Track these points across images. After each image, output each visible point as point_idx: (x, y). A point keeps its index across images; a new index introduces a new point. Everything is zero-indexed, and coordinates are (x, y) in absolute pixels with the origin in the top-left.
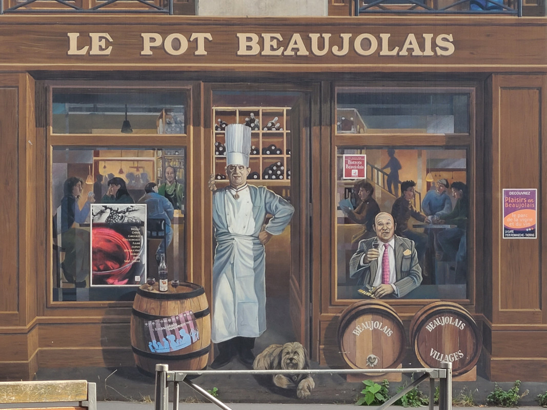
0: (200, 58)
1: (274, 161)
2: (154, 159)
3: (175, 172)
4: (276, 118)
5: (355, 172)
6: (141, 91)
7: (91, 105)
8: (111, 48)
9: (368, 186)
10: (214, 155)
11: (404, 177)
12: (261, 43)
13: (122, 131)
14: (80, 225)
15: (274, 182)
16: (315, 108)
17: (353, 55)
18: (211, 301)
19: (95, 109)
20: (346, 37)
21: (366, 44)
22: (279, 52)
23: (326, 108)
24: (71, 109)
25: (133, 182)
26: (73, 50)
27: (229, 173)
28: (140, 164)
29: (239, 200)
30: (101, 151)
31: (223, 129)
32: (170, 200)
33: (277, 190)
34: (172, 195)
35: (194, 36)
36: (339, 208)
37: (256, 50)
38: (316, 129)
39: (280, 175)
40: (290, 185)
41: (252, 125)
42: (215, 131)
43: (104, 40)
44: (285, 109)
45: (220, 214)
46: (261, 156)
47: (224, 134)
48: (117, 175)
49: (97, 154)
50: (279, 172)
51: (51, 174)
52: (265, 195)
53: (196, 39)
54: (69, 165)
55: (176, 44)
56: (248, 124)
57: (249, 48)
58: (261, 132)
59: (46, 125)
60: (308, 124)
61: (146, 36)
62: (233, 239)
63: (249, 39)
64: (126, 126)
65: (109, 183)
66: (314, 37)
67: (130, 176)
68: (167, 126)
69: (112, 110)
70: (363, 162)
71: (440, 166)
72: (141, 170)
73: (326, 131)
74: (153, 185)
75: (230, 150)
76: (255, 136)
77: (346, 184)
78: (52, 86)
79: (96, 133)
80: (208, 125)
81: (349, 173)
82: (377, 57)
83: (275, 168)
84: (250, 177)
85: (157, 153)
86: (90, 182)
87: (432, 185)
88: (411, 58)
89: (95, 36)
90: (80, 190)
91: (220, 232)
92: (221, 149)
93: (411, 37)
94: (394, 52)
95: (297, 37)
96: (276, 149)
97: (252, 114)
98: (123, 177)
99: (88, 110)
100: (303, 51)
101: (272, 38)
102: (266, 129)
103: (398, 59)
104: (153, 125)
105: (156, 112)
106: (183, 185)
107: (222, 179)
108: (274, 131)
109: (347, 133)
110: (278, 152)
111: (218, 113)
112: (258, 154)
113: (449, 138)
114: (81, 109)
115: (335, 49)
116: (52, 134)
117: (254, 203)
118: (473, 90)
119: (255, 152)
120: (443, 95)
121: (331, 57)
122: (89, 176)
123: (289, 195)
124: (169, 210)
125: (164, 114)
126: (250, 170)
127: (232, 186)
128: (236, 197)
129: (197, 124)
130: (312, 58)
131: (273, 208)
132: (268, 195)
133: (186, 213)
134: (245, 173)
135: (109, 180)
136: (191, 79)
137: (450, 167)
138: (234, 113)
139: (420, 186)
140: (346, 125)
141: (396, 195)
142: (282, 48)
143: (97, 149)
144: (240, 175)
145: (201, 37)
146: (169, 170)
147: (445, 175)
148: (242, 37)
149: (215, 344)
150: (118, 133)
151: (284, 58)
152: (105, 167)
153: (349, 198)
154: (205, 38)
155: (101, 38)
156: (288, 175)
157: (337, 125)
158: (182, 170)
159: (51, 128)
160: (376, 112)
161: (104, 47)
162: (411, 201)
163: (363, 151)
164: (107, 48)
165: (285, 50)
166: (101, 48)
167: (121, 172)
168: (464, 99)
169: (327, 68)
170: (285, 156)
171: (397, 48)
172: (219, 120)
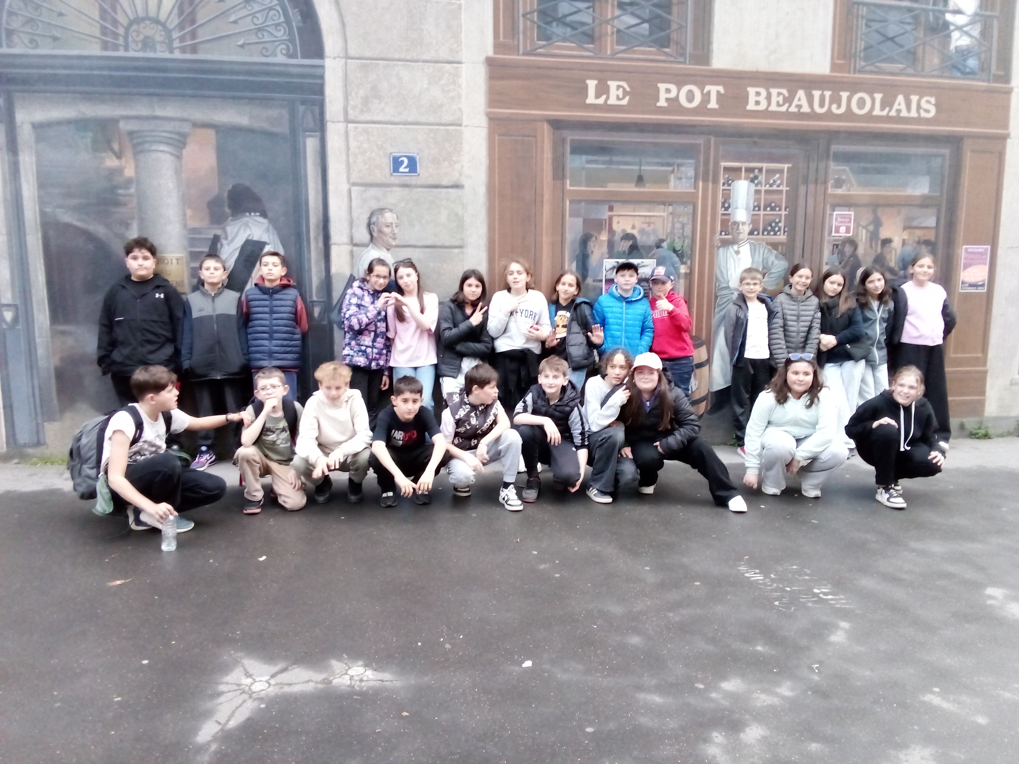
0: (712, 112)
1: (773, 217)
2: (664, 214)
3: (683, 228)
4: (778, 176)
5: (843, 229)
6: (655, 144)
7: (607, 158)
8: (627, 98)
9: (852, 242)
10: (721, 211)
11: (884, 234)
12: (769, 98)
13: (636, 186)
14: (594, 281)
15: (772, 238)
16: (813, 166)
17: (849, 115)
18: (710, 352)
19: (611, 162)
20: (844, 95)
21: (861, 103)
22: (784, 109)
23: (822, 165)
24: (588, 162)
25: (644, 237)
26: (591, 99)
27: (732, 229)
28: (652, 220)
29: (740, 256)
30: (616, 206)
31: (729, 185)
32: (678, 256)
33: (775, 246)
34: (679, 250)
35: (707, 88)
36: (827, 264)
37: (763, 106)
38: (811, 187)
39: (778, 231)
40: (785, 241)
41: (756, 182)
42: (722, 188)
43: (621, 90)
44: (786, 166)
45: (722, 269)
46: (762, 212)
47: (730, 190)
48: (629, 231)
49: (611, 209)
50: (777, 229)
51: (567, 230)
52: (763, 251)
53: (709, 93)
54: (585, 221)
55: (690, 97)
56: (752, 181)
57: (757, 103)
58: (763, 188)
59: (563, 177)
60: (806, 182)
61: (662, 87)
62: (733, 293)
63: (758, 94)
64: (640, 180)
65: (622, 239)
66: (817, 94)
67: (642, 231)
68: (678, 182)
69: (626, 163)
70: (850, 219)
71: (915, 223)
72: (652, 226)
73: (820, 188)
74: (662, 241)
75: (734, 207)
76: (757, 192)
77: (834, 240)
78: (571, 136)
79: (612, 187)
80: (715, 181)
81: (837, 231)
82: (869, 117)
83: (773, 224)
84: (751, 233)
85: (668, 209)
86: (604, 237)
87: (907, 242)
88: (899, 119)
89: (613, 84)
90: (594, 246)
91: (721, 287)
92: (726, 205)
93: (900, 99)
94: (885, 113)
95: (801, 93)
96: (775, 206)
97: (756, 171)
98: (635, 232)
99: (604, 163)
100: (806, 109)
101: (779, 94)
102: (768, 186)
103: (888, 119)
104: (665, 181)
105: (668, 166)
106: (690, 242)
107: (726, 235)
108: (775, 188)
109: (839, 191)
110: (777, 209)
111: (726, 169)
112: (759, 210)
113: (924, 198)
114: (596, 162)
115: (834, 107)
116: (568, 187)
117: (753, 257)
118: (946, 151)
119: (757, 209)
120: (924, 156)
121: (829, 116)
122: (603, 232)
123: (784, 251)
124: (676, 265)
125: (676, 169)
126: (751, 226)
127: (734, 242)
128: (737, 253)
129: (705, 180)
130: (813, 116)
131: (770, 263)
132: (766, 251)
133: (691, 269)
134: (746, 229)
135: (621, 235)
136: (702, 133)
137: (923, 225)
138: (739, 169)
139: (897, 243)
140: (839, 183)
141: (876, 251)
142: (787, 105)
143: (612, 204)
144: (742, 231)
145: (714, 90)
146: (678, 225)
147: (919, 233)
148: (752, 91)
149: (711, 392)
150: (631, 188)
151: (788, 115)
152: (618, 222)
153: (836, 255)
154: (718, 92)
155: (619, 87)
156: (785, 232)
157: (831, 183)
158: (690, 226)
159: (568, 182)
160: (865, 171)
161: (621, 96)
162: (888, 257)
163: (852, 208)
164: (624, 97)
165: (790, 106)
166: (618, 98)
167: (633, 227)
168: (939, 160)
169: (826, 126)
170: (783, 213)
171: (887, 109)
172: (726, 176)
